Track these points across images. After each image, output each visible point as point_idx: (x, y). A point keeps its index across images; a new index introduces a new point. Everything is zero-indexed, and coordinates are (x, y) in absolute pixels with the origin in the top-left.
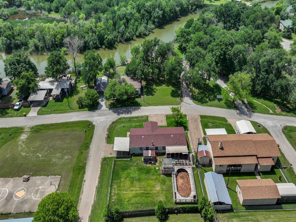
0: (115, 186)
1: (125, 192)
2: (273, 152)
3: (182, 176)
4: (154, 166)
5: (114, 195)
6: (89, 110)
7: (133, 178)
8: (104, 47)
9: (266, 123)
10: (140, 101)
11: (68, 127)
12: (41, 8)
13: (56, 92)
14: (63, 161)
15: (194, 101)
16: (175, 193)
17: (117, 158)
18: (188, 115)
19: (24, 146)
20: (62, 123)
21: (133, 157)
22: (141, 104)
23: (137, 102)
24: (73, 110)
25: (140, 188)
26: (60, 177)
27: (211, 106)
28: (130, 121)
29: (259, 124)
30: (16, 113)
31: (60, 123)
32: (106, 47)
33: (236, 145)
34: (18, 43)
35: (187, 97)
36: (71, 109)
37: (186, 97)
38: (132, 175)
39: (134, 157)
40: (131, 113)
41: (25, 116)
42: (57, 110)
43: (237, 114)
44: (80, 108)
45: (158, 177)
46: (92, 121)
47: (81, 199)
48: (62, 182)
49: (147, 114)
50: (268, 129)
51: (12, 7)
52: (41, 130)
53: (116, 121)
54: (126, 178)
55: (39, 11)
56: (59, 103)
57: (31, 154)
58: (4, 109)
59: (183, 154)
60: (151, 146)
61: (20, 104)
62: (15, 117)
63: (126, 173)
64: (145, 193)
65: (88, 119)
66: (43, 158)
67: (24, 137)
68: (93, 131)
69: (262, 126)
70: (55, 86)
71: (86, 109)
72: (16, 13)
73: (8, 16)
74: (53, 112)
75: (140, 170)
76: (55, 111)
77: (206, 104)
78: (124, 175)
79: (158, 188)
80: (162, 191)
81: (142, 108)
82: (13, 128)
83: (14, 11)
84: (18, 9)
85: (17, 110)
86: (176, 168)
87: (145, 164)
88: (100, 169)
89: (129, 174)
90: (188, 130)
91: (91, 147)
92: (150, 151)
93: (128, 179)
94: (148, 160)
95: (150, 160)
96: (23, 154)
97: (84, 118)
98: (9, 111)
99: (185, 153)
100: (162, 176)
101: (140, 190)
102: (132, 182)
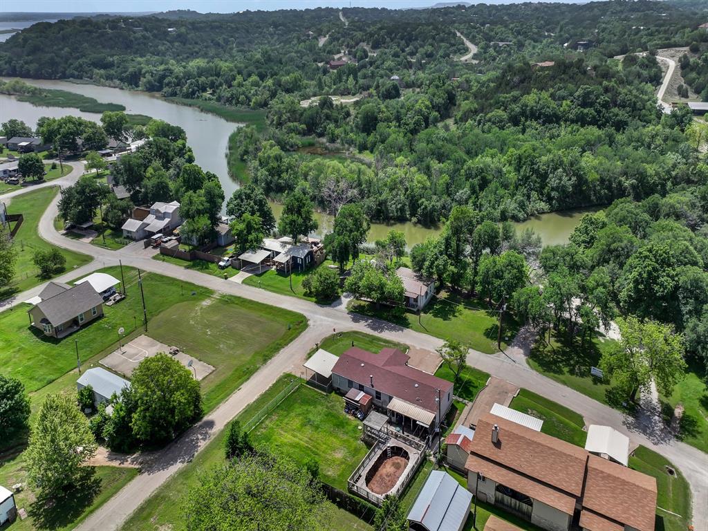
0: (275, 417)
1: (282, 432)
2: (634, 516)
3: (398, 463)
4: (359, 422)
5: (265, 428)
6: (316, 302)
7: (310, 421)
8: (414, 219)
9: (698, 474)
10: (413, 319)
11: (270, 313)
12: (351, 143)
13: (282, 259)
14: (231, 352)
15: (530, 360)
16: (360, 476)
17: (308, 383)
18: (492, 378)
19: (199, 313)
20: (266, 305)
21: (333, 394)
22: (410, 325)
23: (407, 320)
24: (293, 294)
25: (310, 439)
26: (214, 369)
27: (564, 383)
28: (372, 342)
29: (673, 467)
30: (218, 271)
31: (263, 304)
32: (419, 222)
33: (536, 453)
34: (281, 183)
35: (520, 347)
36: (292, 292)
37: (516, 348)
38: (310, 416)
39: (335, 395)
40: (381, 331)
41: (226, 278)
42: (272, 286)
43: (624, 422)
44: (306, 295)
45: (352, 440)
46: (308, 318)
47: (218, 408)
48: (212, 376)
49: (408, 343)
50: (691, 487)
51: (311, 135)
52: (233, 303)
53: (347, 333)
54: (299, 414)
55: (347, 146)
56: (281, 278)
57: (199, 327)
58: (208, 261)
59: (417, 422)
60: (367, 385)
61: (228, 260)
62: (215, 275)
63: (305, 409)
64: (311, 450)
65: (305, 314)
66: (211, 337)
67: (206, 303)
68: (300, 333)
69: (679, 474)
70: (286, 249)
71: (314, 299)
72: (311, 145)
73: (298, 147)
74: (264, 287)
75: (330, 415)
76: (268, 286)
77: (556, 375)
78: (298, 409)
79: (339, 455)
80: (342, 463)
81: (407, 331)
82: (202, 287)
83: (311, 141)
84: (317, 139)
85: (223, 268)
86: (392, 443)
87: (344, 412)
88: (271, 385)
89: (308, 412)
90: (471, 401)
91: (280, 352)
92: (362, 394)
93: (301, 417)
94: (352, 408)
95: (357, 409)
96: (192, 322)
97: (302, 309)
98: (211, 266)
99: (421, 424)
100: (360, 442)
101: (307, 442)
102: (304, 425)
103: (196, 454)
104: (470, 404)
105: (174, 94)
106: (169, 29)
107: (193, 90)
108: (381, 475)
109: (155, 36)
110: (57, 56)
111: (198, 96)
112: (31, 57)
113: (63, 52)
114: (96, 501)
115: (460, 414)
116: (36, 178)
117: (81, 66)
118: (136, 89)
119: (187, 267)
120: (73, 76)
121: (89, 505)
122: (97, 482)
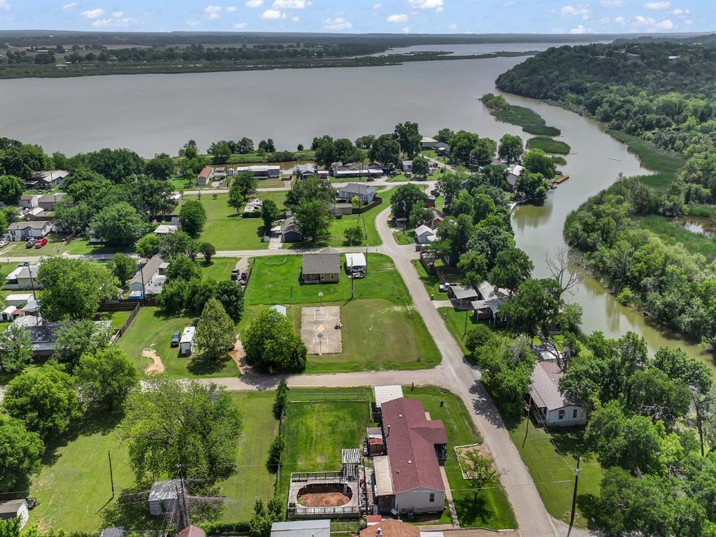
0: (325, 406)
1: (315, 418)
5: (312, 407)
6: (465, 356)
7: (337, 425)
10: (526, 427)
11: (423, 342)
16: (306, 481)
18: (516, 531)
19: (383, 313)
21: (376, 424)
22: (515, 430)
23: (520, 423)
24: (459, 340)
25: (321, 435)
26: (341, 352)
28: (460, 415)
36: (462, 337)
40: (479, 414)
41: (432, 299)
42: (453, 324)
44: (467, 345)
46: (442, 362)
48: (333, 356)
49: (487, 440)
52: (412, 319)
53: (453, 394)
54: (338, 416)
57: (371, 321)
58: (439, 280)
63: (346, 416)
64: (311, 442)
65: (444, 358)
66: (367, 332)
67: (398, 308)
68: (421, 369)
70: (490, 299)
71: (467, 353)
74: (447, 320)
76: (451, 321)
78: (342, 413)
79: (319, 460)
80: (314, 465)
81: (503, 432)
82: (410, 296)
85: (439, 290)
86: (352, 485)
88: (351, 386)
89: (344, 420)
90: (461, 525)
93: (335, 419)
95: (367, 444)
96: (372, 316)
97: (447, 354)
98: (434, 284)
101: (317, 435)
102: (330, 425)
103: (268, 389)
104: (458, 527)
105: (618, 128)
106: (670, 57)
107: (637, 126)
108: (323, 498)
109: (649, 64)
110: (546, 78)
111: (639, 133)
112: (527, 78)
113: (552, 75)
114: (214, 374)
115: (435, 524)
116: (422, 176)
117: (561, 89)
118: (592, 117)
119: (422, 278)
120: (552, 98)
121: (210, 374)
122: (224, 366)
